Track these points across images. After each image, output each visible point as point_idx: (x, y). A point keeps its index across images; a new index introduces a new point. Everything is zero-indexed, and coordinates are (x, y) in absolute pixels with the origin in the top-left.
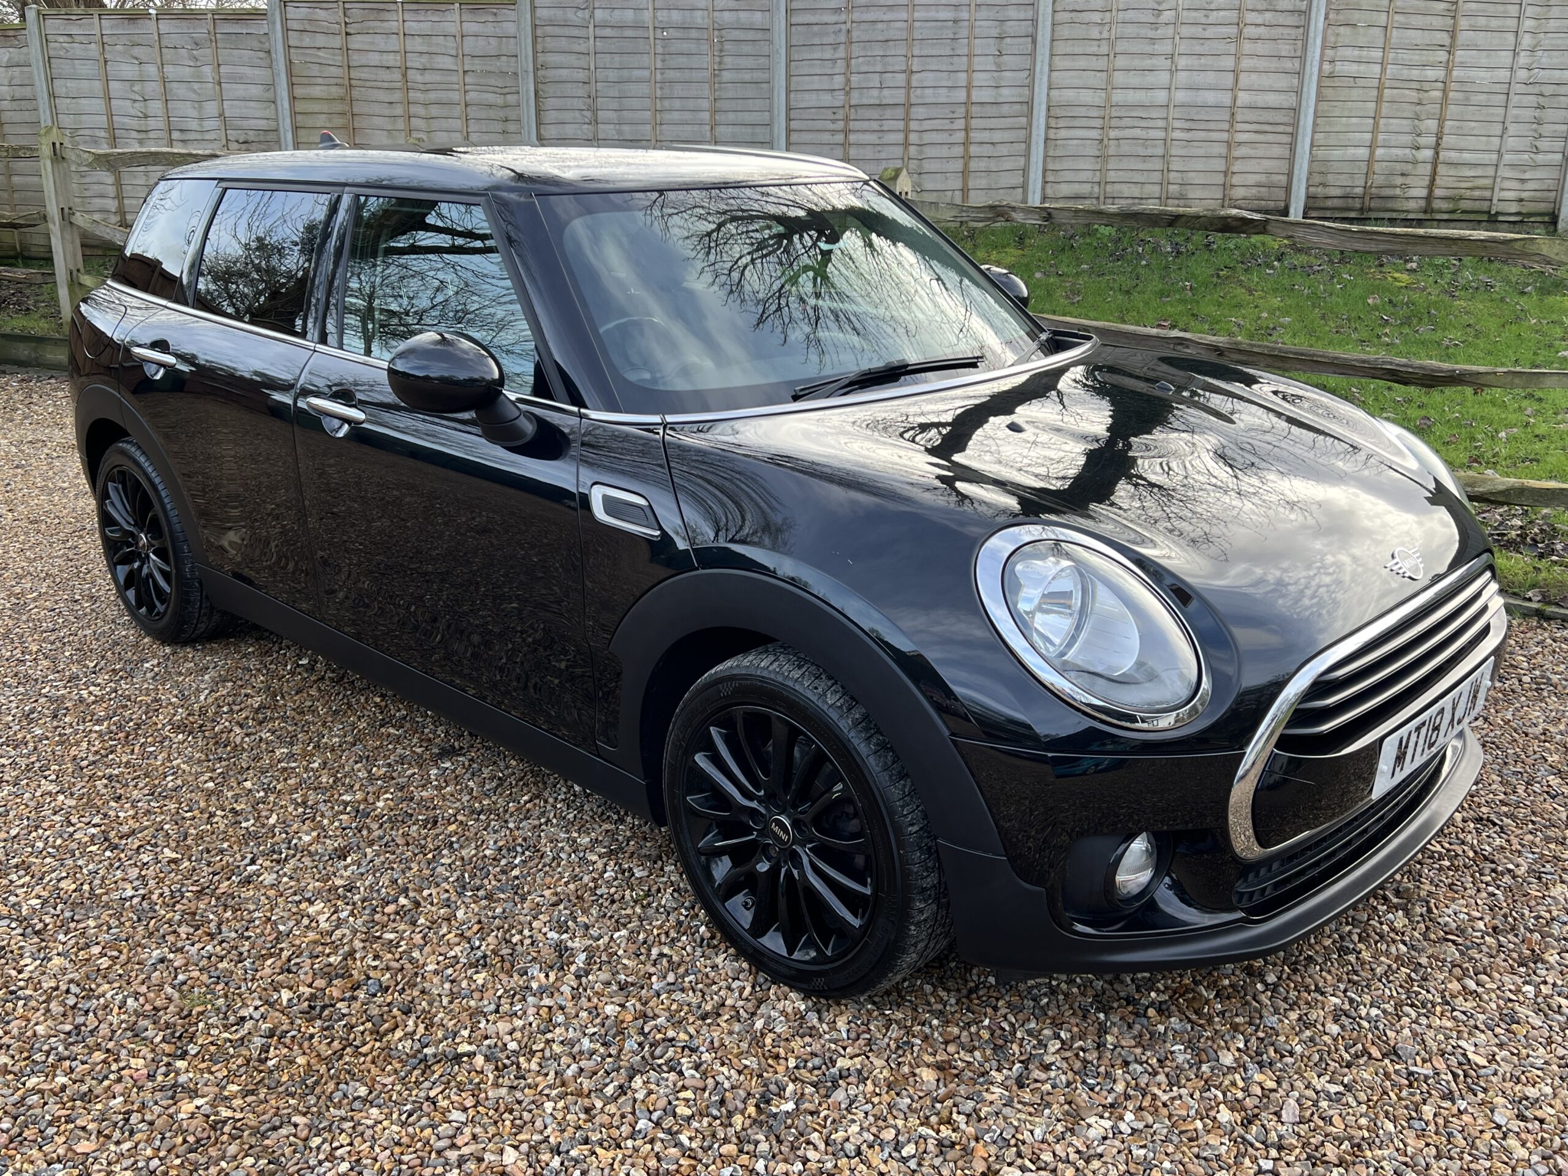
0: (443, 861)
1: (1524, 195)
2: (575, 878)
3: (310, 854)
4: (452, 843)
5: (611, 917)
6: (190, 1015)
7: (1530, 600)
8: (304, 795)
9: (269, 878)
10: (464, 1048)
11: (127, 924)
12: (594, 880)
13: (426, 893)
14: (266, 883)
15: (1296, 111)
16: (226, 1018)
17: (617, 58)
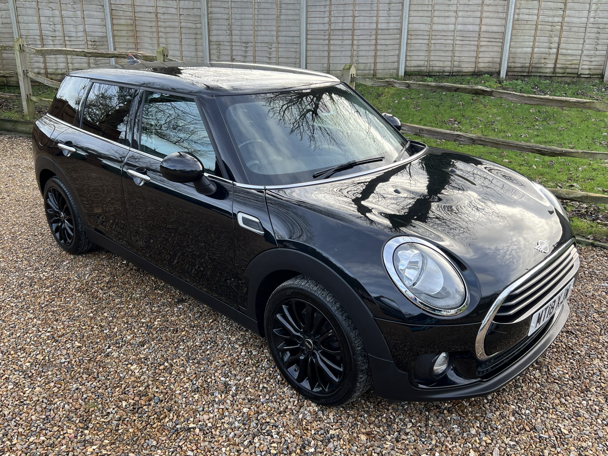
0: (180, 347)
1: (591, 67)
2: (230, 355)
3: (131, 344)
4: (184, 340)
5: (244, 371)
6: (89, 411)
7: (589, 239)
8: (127, 319)
9: (115, 354)
10: (192, 425)
11: (63, 373)
12: (238, 356)
13: (175, 361)
14: (114, 356)
15: (504, 33)
16: (102, 413)
17: (240, 10)
